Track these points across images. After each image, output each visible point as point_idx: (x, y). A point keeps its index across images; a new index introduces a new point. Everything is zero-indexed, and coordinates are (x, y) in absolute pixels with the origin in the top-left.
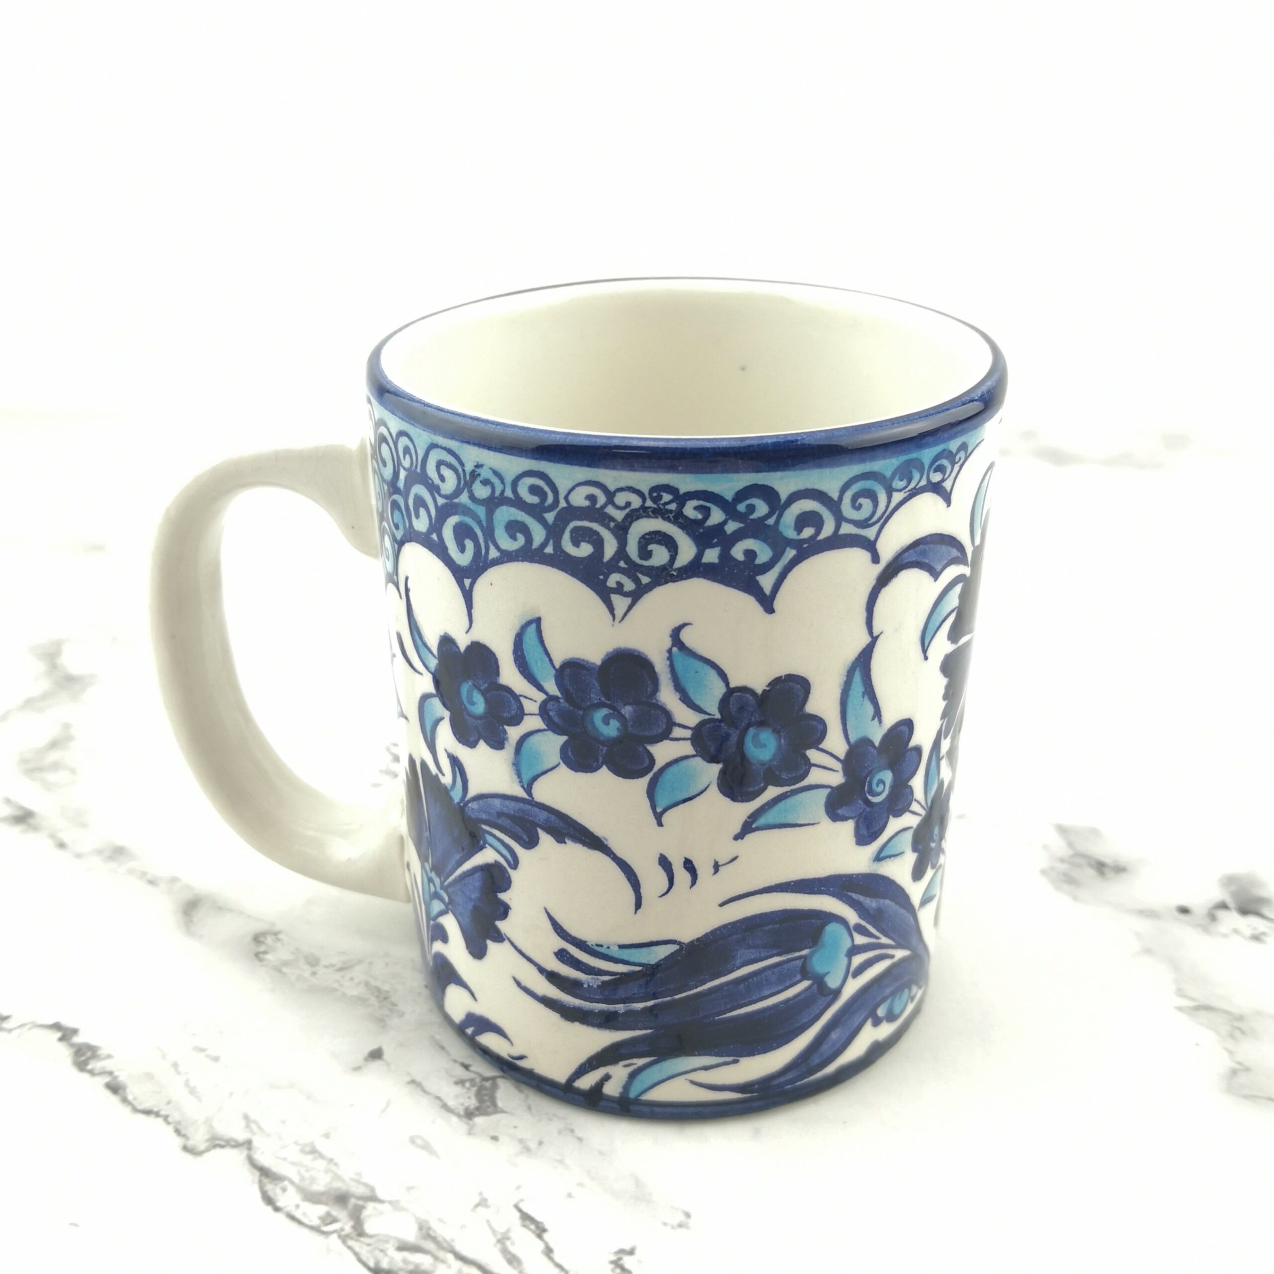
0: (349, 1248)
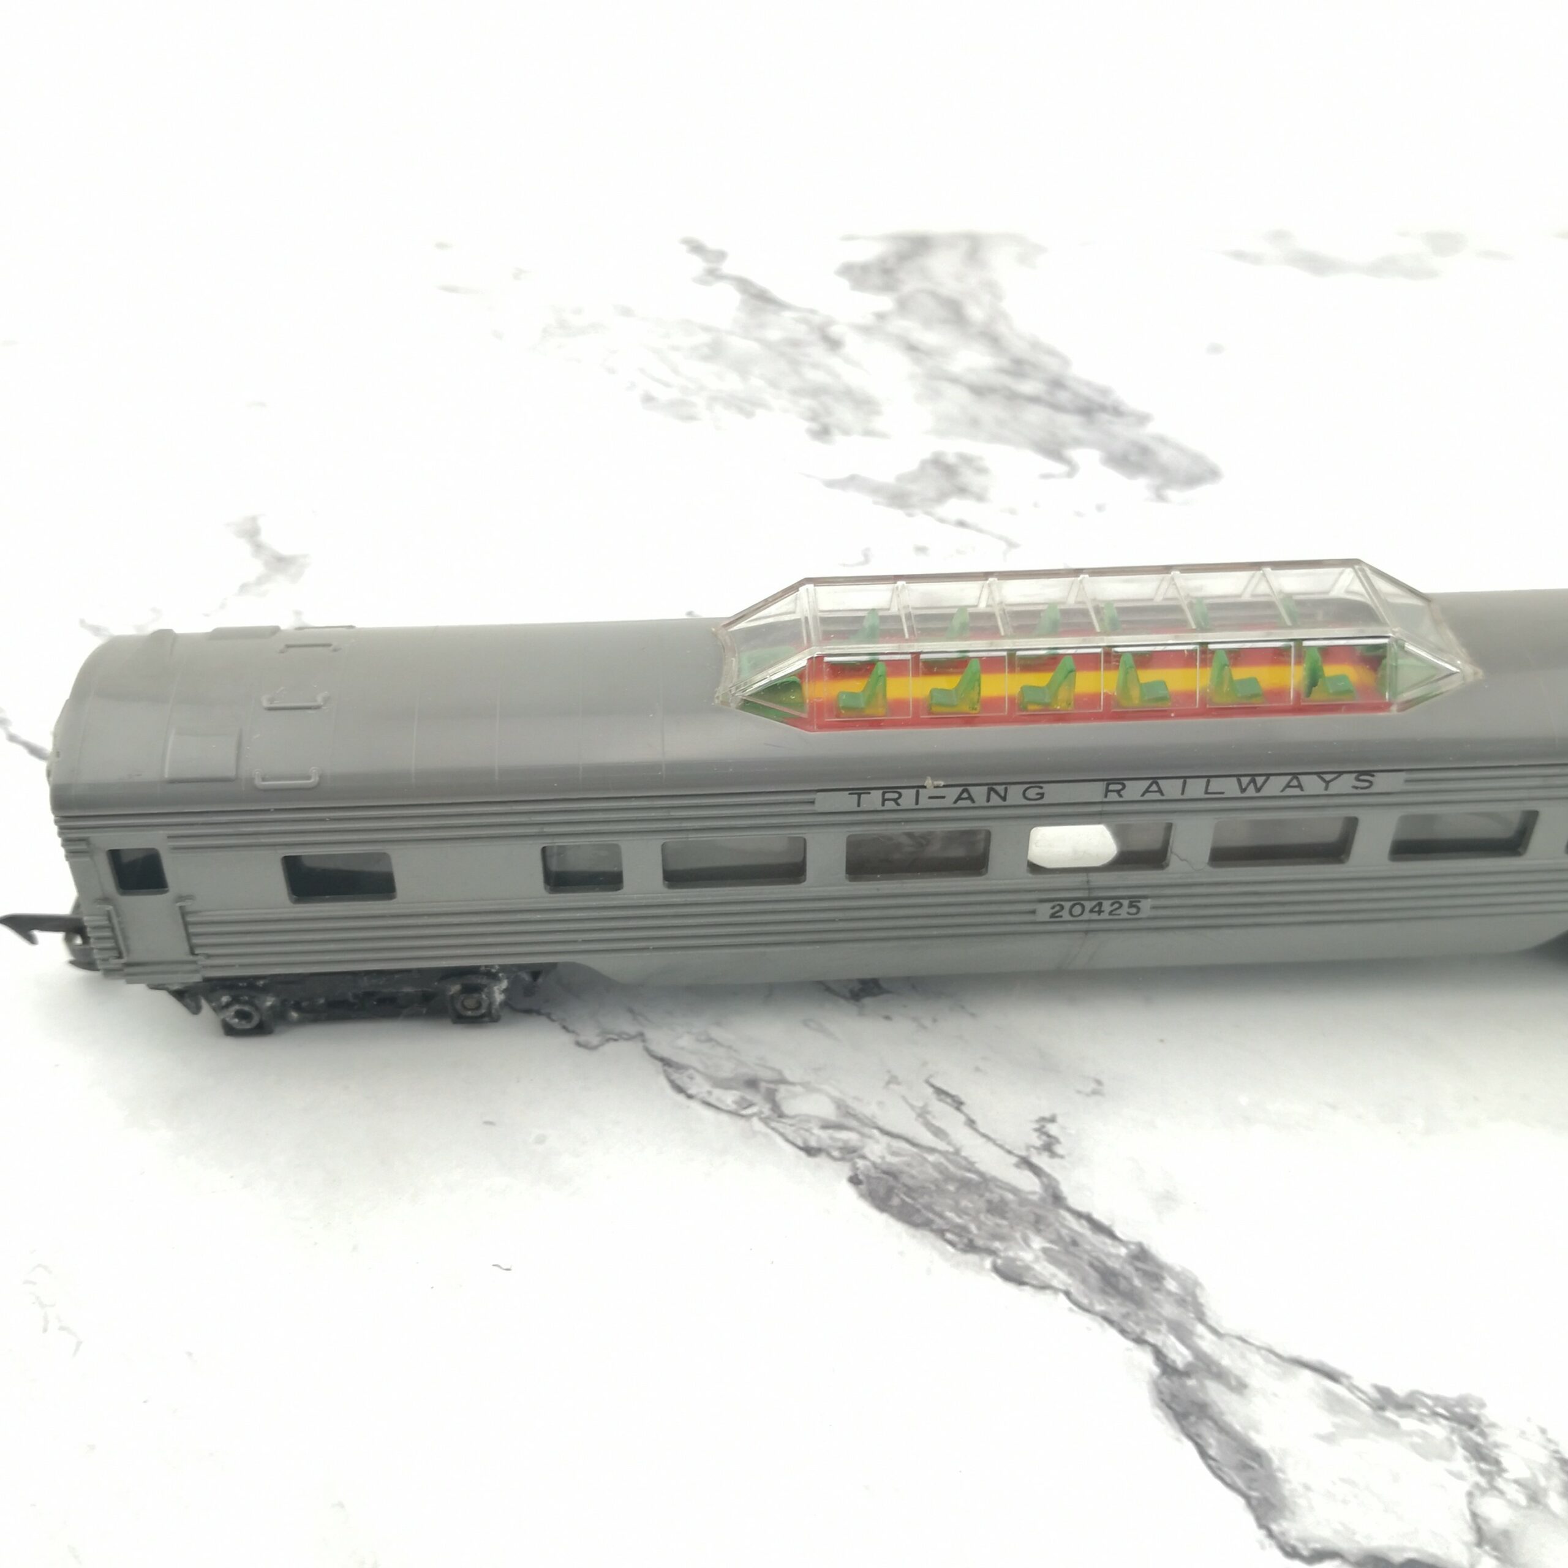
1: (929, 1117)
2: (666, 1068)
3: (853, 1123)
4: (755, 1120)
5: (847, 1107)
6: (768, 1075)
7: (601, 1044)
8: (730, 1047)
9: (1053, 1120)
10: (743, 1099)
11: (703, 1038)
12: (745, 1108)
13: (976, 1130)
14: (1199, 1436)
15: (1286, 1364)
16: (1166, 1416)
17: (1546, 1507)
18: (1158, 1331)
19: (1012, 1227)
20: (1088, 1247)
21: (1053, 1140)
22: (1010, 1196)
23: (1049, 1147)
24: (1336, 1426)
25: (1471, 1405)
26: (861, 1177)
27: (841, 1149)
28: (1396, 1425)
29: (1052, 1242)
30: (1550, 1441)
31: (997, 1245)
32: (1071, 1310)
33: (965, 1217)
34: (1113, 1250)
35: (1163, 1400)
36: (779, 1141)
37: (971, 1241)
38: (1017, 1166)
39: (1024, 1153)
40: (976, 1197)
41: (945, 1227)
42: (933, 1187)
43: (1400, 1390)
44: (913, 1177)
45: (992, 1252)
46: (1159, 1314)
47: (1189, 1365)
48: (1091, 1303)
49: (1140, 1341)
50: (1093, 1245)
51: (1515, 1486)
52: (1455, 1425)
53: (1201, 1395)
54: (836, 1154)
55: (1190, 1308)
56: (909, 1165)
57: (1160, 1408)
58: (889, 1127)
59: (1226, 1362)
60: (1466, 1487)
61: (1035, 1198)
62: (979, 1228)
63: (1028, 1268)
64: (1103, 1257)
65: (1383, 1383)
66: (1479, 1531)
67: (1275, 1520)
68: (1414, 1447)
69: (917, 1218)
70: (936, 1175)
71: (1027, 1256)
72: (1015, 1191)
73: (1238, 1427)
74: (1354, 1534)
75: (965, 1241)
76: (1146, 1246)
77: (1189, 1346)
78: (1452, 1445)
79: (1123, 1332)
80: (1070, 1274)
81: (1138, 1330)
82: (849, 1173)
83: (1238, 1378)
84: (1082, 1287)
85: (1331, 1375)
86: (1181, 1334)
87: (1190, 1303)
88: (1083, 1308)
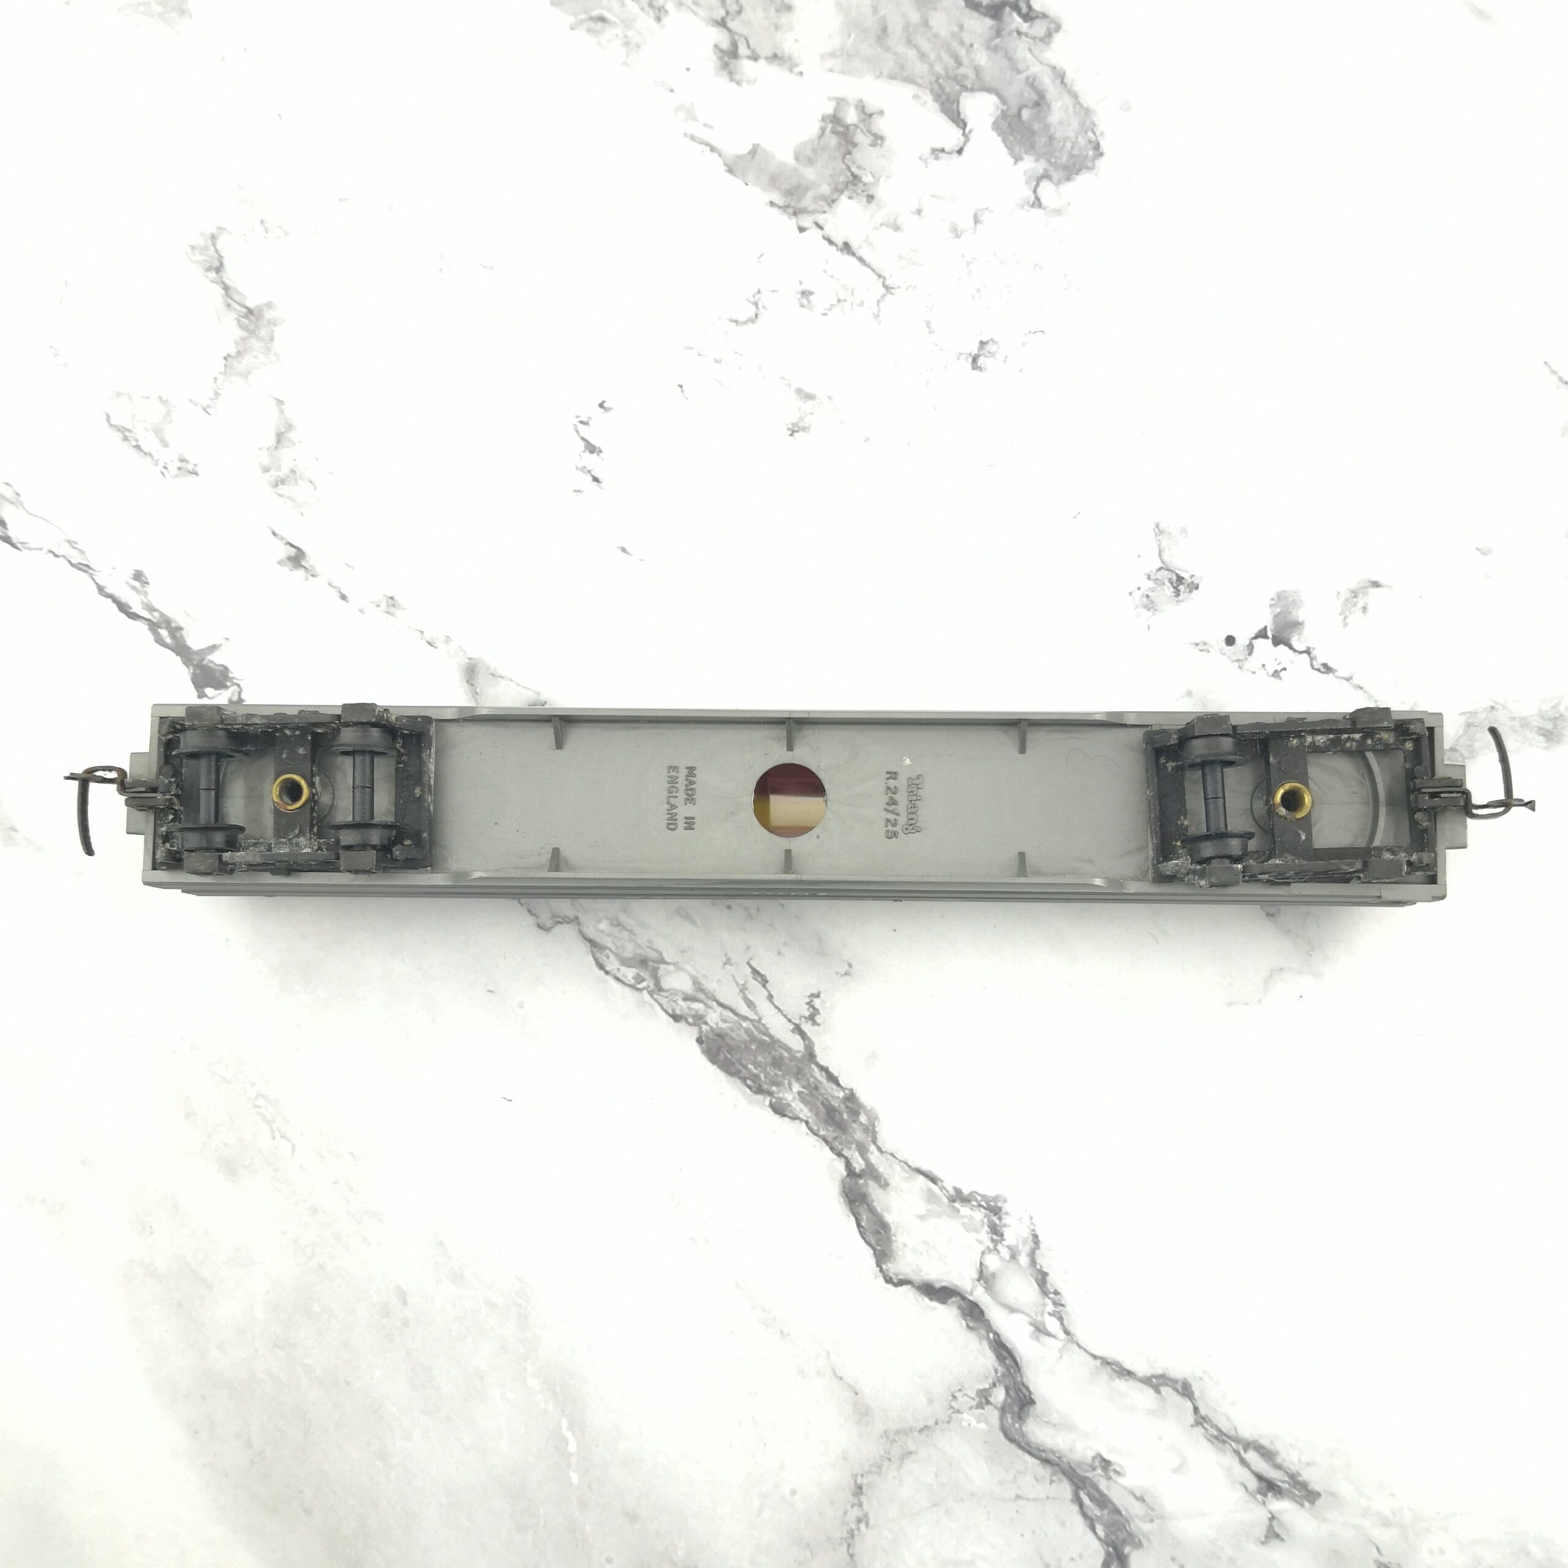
1: (746, 992)
2: (593, 948)
3: (702, 996)
4: (645, 992)
5: (699, 983)
6: (653, 955)
7: (552, 927)
8: (631, 931)
9: (818, 996)
10: (638, 974)
11: (615, 922)
12: (639, 983)
13: (773, 1003)
14: (859, 1214)
15: (912, 1172)
16: (845, 1201)
17: (1018, 1261)
18: (850, 1148)
19: (783, 1076)
20: (823, 1091)
21: (816, 1012)
22: (786, 1054)
23: (812, 1018)
24: (928, 1210)
25: (999, 1201)
26: (704, 1038)
27: (693, 1017)
28: (958, 1211)
29: (804, 1087)
30: (1032, 1224)
31: (774, 1089)
32: (807, 1134)
33: (759, 1069)
34: (836, 1094)
35: (844, 1192)
36: (658, 1008)
37: (760, 1086)
38: (792, 1031)
39: (797, 1022)
40: (766, 1054)
41: (748, 1076)
42: (743, 1046)
43: (966, 1191)
44: (733, 1039)
45: (770, 1094)
46: (853, 1137)
47: (862, 1170)
48: (819, 1130)
49: (839, 1155)
50: (826, 1090)
51: (1007, 1249)
52: (988, 1212)
53: (864, 1189)
54: (690, 1020)
55: (870, 1134)
56: (731, 1029)
57: (842, 1197)
58: (722, 1001)
59: (881, 1170)
60: (982, 1248)
61: (799, 1055)
62: (765, 1077)
63: (789, 1105)
64: (830, 1098)
65: (958, 1186)
66: (981, 1272)
67: (885, 1263)
68: (964, 1226)
69: (733, 1070)
70: (746, 1038)
71: (789, 1097)
72: (789, 1050)
73: (879, 1209)
74: (921, 1271)
75: (757, 1085)
76: (854, 1092)
77: (864, 1159)
78: (983, 1224)
79: (832, 1149)
80: (811, 1110)
81: (840, 1147)
82: (696, 1035)
83: (886, 1180)
84: (815, 1118)
85: (933, 1180)
86: (863, 1150)
87: (871, 1130)
88: (815, 1134)
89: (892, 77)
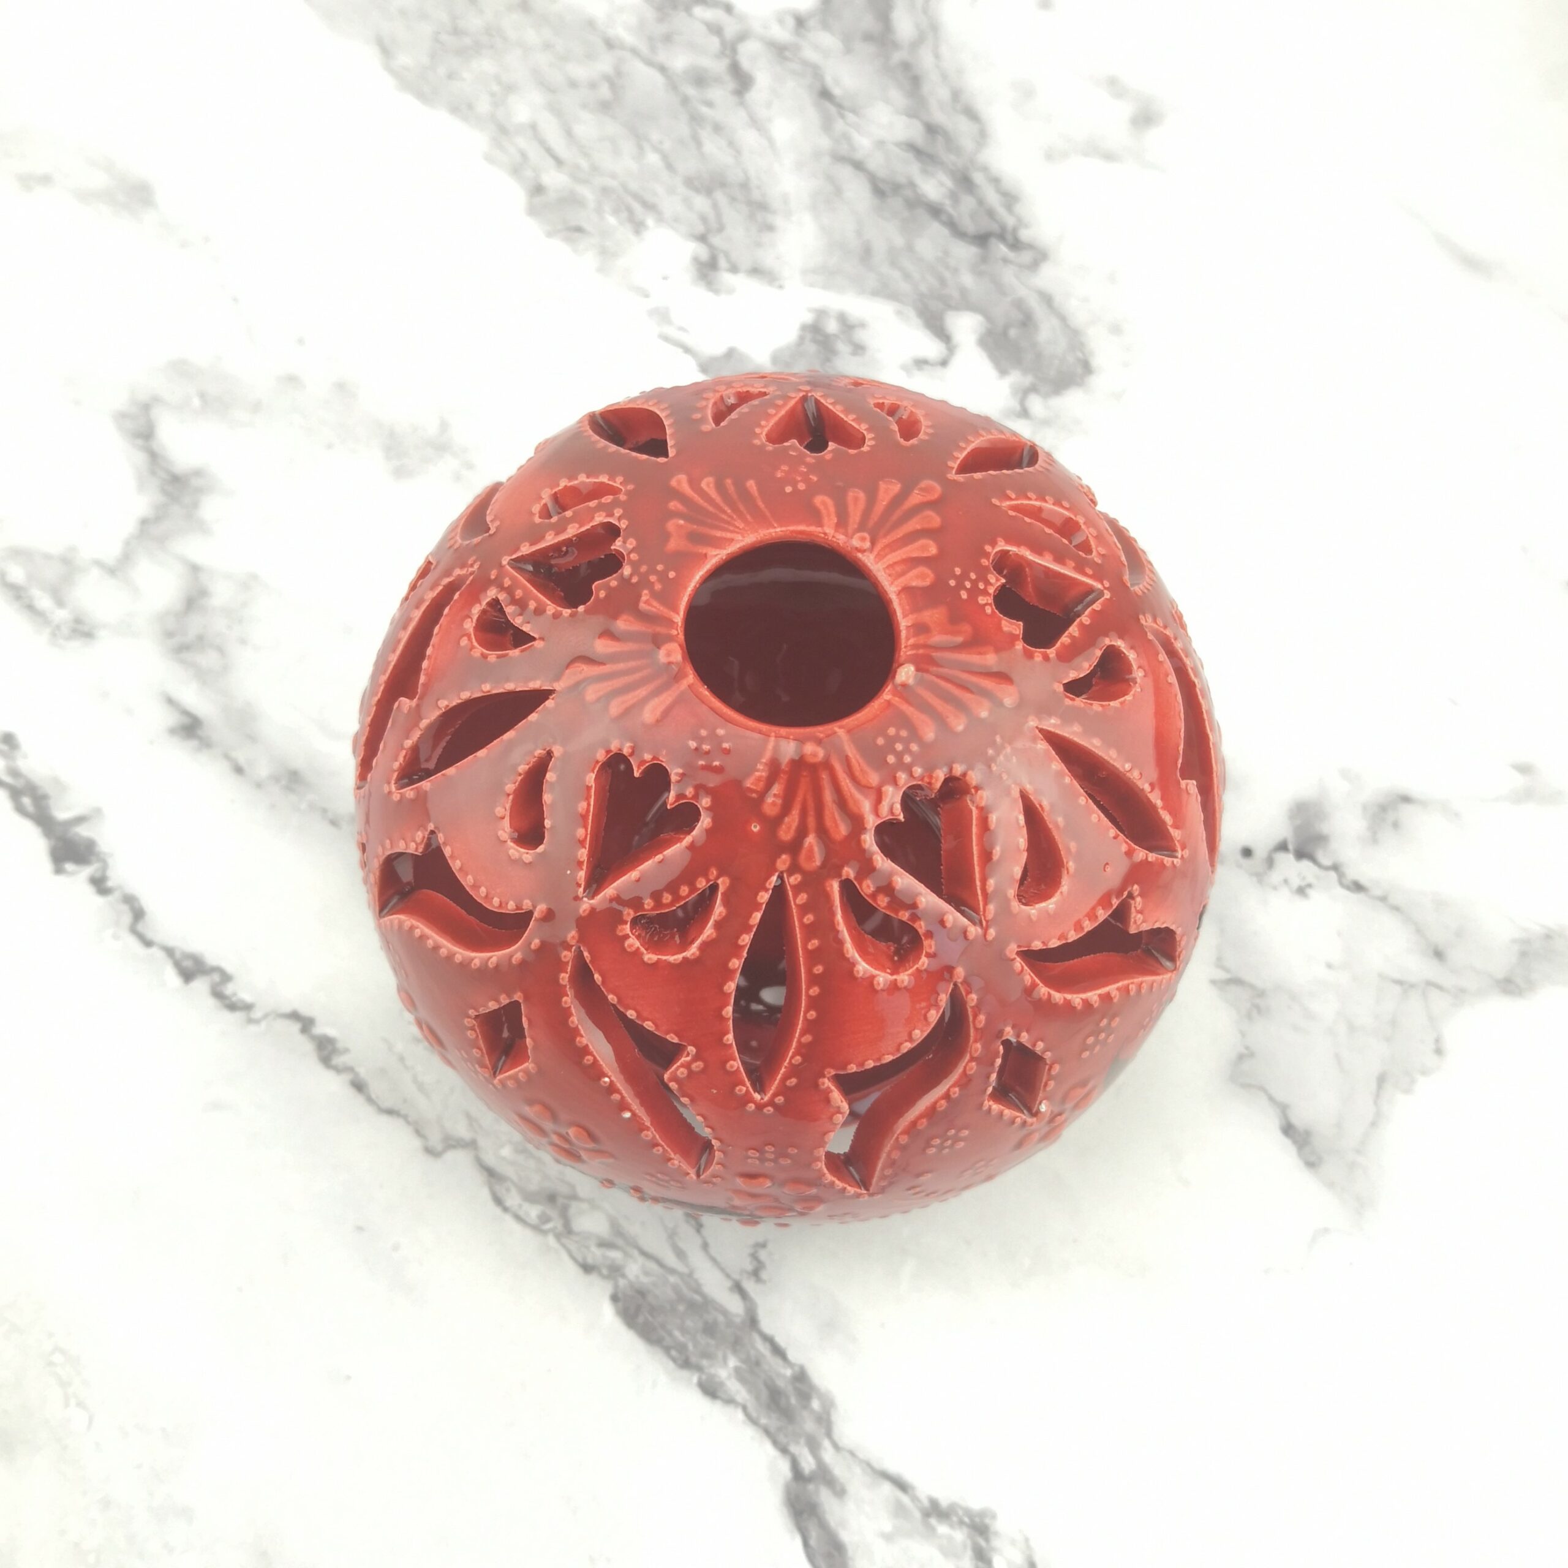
0: (564, 1246)
1: (676, 1239)
2: (490, 1180)
3: (620, 1242)
4: (551, 1235)
5: (619, 1226)
6: (563, 1189)
7: (444, 1152)
8: (539, 1160)
9: (763, 1245)
10: (544, 1213)
12: (544, 1223)
13: (707, 1253)
14: (806, 1529)
15: (876, 1476)
16: (789, 1513)
18: (798, 1443)
19: (717, 1347)
20: (766, 1368)
21: (761, 1266)
22: (721, 1318)
23: (757, 1272)
24: (895, 1528)
25: (987, 1518)
26: (620, 1295)
27: (609, 1267)
28: (933, 1530)
29: (742, 1361)
31: (705, 1363)
32: (744, 1422)
33: (687, 1336)
34: (782, 1372)
35: (789, 1501)
36: (565, 1257)
37: (687, 1358)
38: (731, 1289)
39: (736, 1276)
40: (697, 1317)
41: (672, 1345)
42: (668, 1307)
43: (944, 1503)
44: (656, 1297)
45: (699, 1369)
46: (802, 1428)
47: (812, 1472)
48: (758, 1418)
49: (784, 1450)
50: (770, 1366)
52: (972, 1532)
53: (814, 1497)
55: (824, 1425)
56: (655, 1285)
57: (786, 1507)
58: (647, 1248)
59: (837, 1472)
61: (738, 1320)
62: (694, 1347)
63: (722, 1384)
64: (775, 1377)
65: (935, 1495)
68: (941, 1548)
69: (653, 1336)
70: (673, 1296)
71: (723, 1374)
72: (725, 1313)
73: (833, 1525)
75: (683, 1358)
76: (806, 1370)
77: (815, 1457)
78: (965, 1548)
79: (775, 1443)
80: (750, 1391)
81: (785, 1441)
82: (610, 1291)
83: (842, 1486)
84: (755, 1402)
85: (902, 1486)
86: (814, 1446)
87: (825, 1421)
88: (753, 1421)
89: (876, 293)
